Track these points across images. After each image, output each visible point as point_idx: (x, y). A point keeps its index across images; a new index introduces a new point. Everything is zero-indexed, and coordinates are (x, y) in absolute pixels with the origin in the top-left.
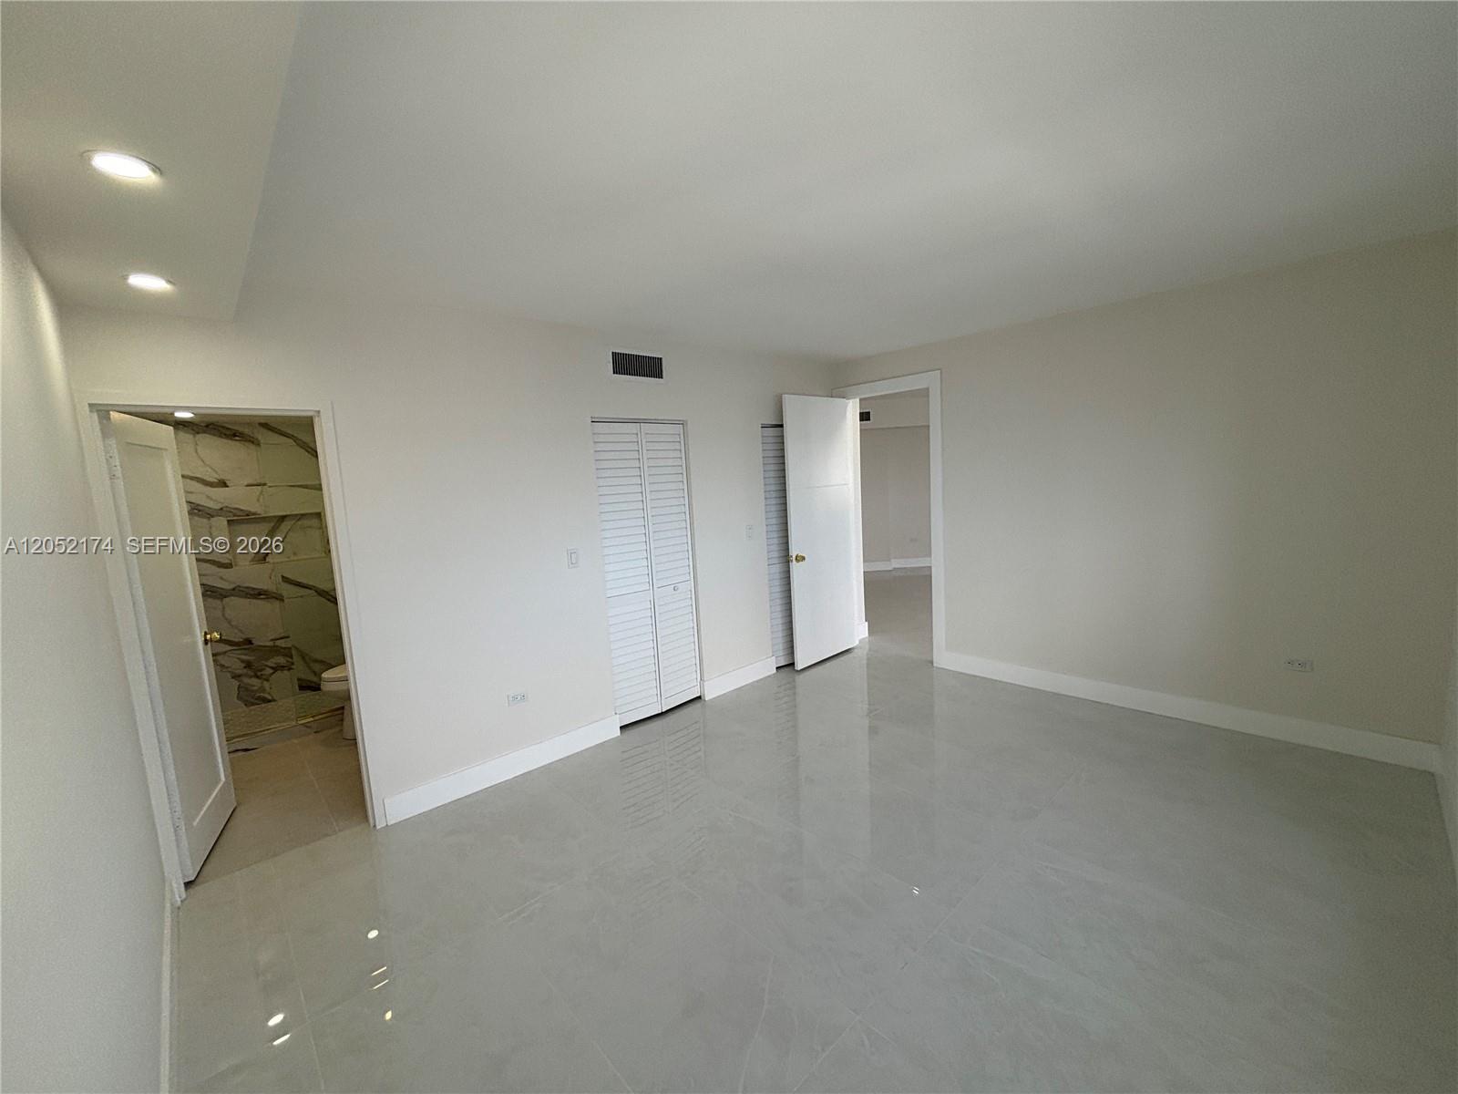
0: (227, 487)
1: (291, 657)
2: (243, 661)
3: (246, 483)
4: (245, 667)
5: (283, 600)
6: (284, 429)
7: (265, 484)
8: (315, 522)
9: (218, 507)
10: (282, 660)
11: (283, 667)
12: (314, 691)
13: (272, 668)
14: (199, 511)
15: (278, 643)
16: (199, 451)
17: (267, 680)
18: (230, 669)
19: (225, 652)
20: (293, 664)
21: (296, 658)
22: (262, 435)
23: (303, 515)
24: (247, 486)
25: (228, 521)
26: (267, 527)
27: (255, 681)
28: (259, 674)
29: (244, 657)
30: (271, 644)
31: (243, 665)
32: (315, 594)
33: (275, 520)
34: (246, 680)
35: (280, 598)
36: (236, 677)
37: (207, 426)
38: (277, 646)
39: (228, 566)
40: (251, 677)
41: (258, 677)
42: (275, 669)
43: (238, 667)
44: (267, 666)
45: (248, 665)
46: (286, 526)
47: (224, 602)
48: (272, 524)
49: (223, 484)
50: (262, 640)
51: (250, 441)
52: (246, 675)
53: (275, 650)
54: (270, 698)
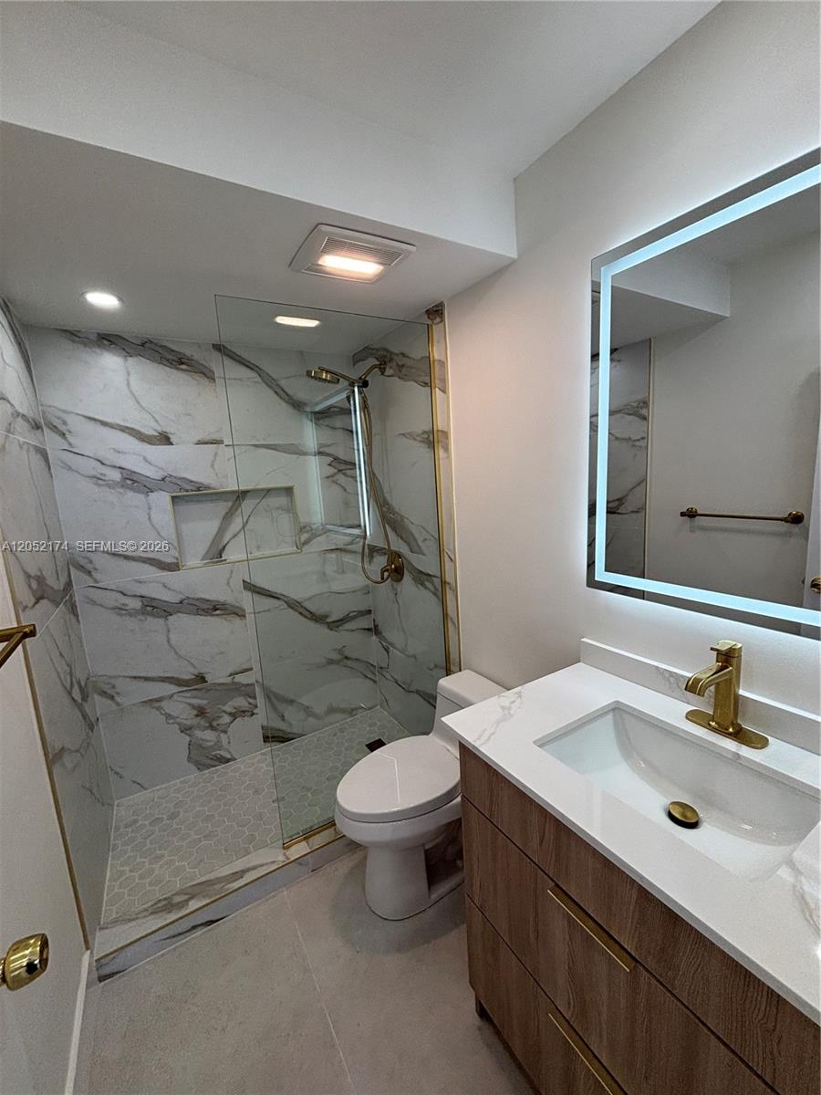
0: (172, 444)
1: (255, 698)
2: (193, 707)
3: (196, 440)
4: (197, 716)
5: (244, 616)
6: (245, 355)
7: (221, 442)
8: (282, 500)
9: (158, 476)
10: (241, 702)
11: (244, 712)
12: (283, 742)
13: (230, 714)
14: (134, 481)
15: (239, 678)
16: (132, 383)
17: (225, 732)
18: (178, 720)
19: (172, 696)
20: (256, 707)
21: (260, 700)
22: (216, 363)
23: (269, 490)
24: (199, 443)
25: (173, 497)
26: (223, 507)
27: (209, 736)
28: (215, 724)
29: (195, 701)
30: (229, 680)
31: (195, 712)
32: (285, 606)
33: (235, 497)
34: (199, 734)
35: (239, 613)
36: (186, 730)
37: (143, 345)
38: (236, 684)
39: (173, 567)
40: (206, 728)
41: (212, 728)
42: (234, 716)
43: (187, 716)
44: (225, 712)
45: (201, 712)
46: (247, 505)
47: (169, 622)
48: (230, 504)
49: (165, 439)
50: (218, 675)
51: (202, 373)
52: (199, 727)
53: (235, 689)
54: (229, 756)
